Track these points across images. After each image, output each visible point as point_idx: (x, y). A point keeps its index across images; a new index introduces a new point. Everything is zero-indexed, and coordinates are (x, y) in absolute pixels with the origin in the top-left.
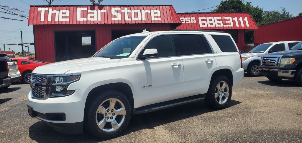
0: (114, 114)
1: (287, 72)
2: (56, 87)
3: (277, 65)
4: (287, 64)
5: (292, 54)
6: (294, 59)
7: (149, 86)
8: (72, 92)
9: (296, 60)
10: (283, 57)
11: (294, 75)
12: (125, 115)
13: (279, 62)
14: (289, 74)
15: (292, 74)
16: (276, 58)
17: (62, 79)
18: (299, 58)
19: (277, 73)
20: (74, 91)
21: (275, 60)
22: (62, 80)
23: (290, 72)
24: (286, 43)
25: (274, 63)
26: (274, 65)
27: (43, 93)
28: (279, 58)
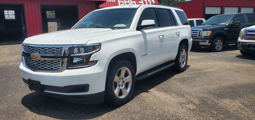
0: (123, 82)
1: (206, 42)
2: (74, 58)
3: (199, 36)
4: (206, 35)
5: (208, 28)
6: (211, 32)
7: (146, 55)
8: (95, 62)
9: (212, 32)
10: (203, 30)
11: (210, 43)
12: (131, 81)
13: (200, 34)
14: (207, 43)
15: (209, 43)
16: (198, 31)
17: (83, 49)
18: (214, 31)
19: (199, 42)
20: (97, 61)
21: (197, 33)
22: (82, 51)
23: (208, 41)
24: (194, 20)
25: (197, 35)
26: (196, 37)
27: (59, 66)
28: (200, 31)
